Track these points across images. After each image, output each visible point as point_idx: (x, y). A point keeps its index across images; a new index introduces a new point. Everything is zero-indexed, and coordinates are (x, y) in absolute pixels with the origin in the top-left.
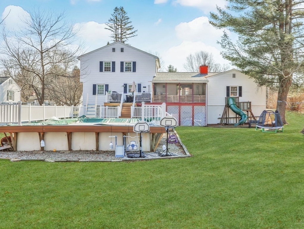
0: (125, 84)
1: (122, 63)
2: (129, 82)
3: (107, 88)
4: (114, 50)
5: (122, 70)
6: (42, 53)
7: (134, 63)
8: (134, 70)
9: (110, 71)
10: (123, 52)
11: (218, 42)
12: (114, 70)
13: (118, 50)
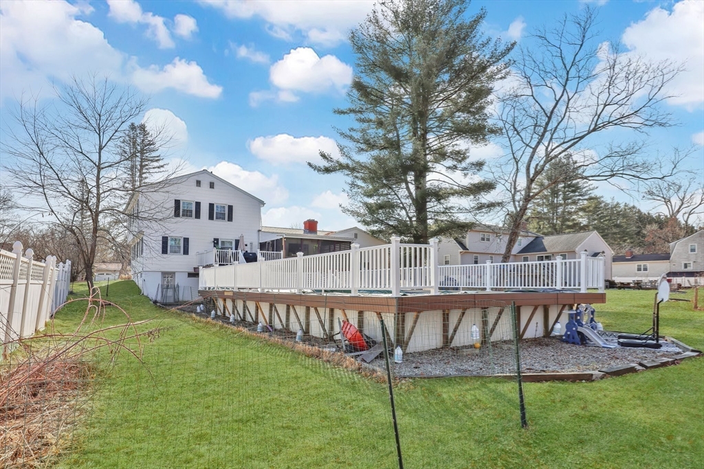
0: (215, 239)
1: (211, 206)
2: (222, 237)
3: (186, 243)
4: (198, 183)
5: (211, 217)
6: (99, 169)
7: (230, 208)
8: (230, 219)
9: (191, 216)
10: (213, 188)
11: (344, 191)
12: (198, 216)
13: (205, 185)
